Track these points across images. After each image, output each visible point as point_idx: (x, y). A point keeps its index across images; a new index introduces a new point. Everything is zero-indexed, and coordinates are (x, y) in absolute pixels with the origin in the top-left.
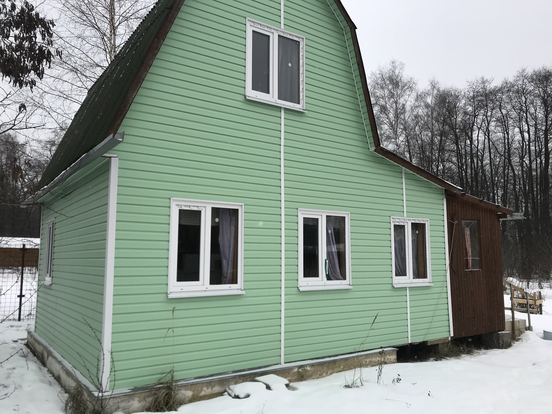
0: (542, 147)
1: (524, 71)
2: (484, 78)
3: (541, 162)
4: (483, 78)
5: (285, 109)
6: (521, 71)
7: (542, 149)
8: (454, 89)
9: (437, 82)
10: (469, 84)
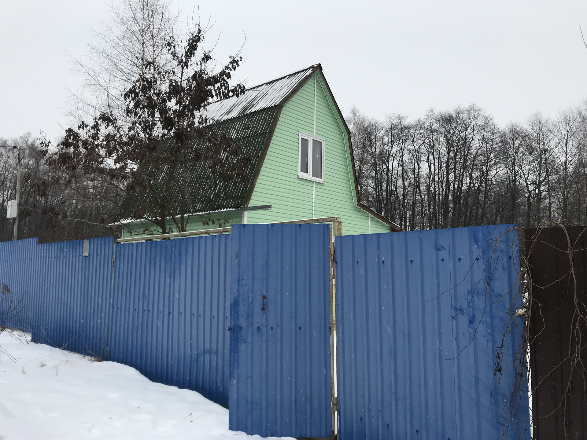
0: (444, 176)
1: (431, 111)
2: (401, 115)
3: (443, 189)
4: (399, 115)
5: (315, 182)
6: (429, 111)
7: (444, 178)
8: (375, 120)
9: (358, 110)
10: (387, 118)
